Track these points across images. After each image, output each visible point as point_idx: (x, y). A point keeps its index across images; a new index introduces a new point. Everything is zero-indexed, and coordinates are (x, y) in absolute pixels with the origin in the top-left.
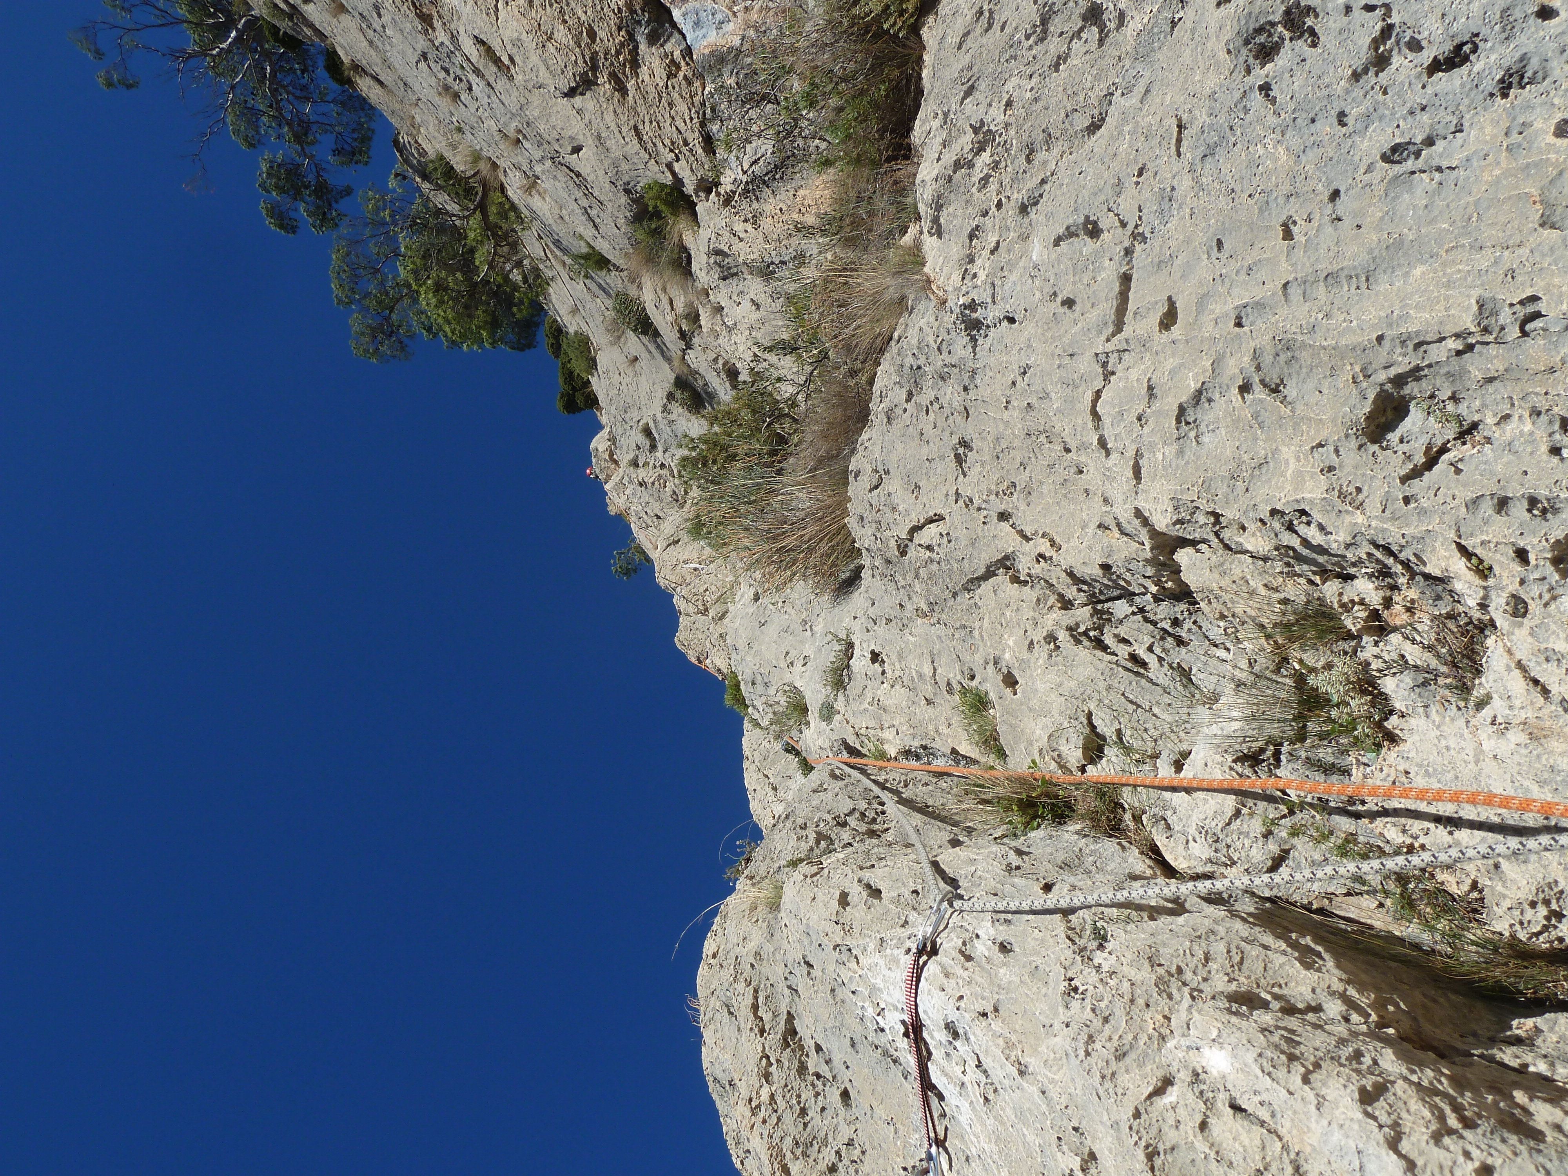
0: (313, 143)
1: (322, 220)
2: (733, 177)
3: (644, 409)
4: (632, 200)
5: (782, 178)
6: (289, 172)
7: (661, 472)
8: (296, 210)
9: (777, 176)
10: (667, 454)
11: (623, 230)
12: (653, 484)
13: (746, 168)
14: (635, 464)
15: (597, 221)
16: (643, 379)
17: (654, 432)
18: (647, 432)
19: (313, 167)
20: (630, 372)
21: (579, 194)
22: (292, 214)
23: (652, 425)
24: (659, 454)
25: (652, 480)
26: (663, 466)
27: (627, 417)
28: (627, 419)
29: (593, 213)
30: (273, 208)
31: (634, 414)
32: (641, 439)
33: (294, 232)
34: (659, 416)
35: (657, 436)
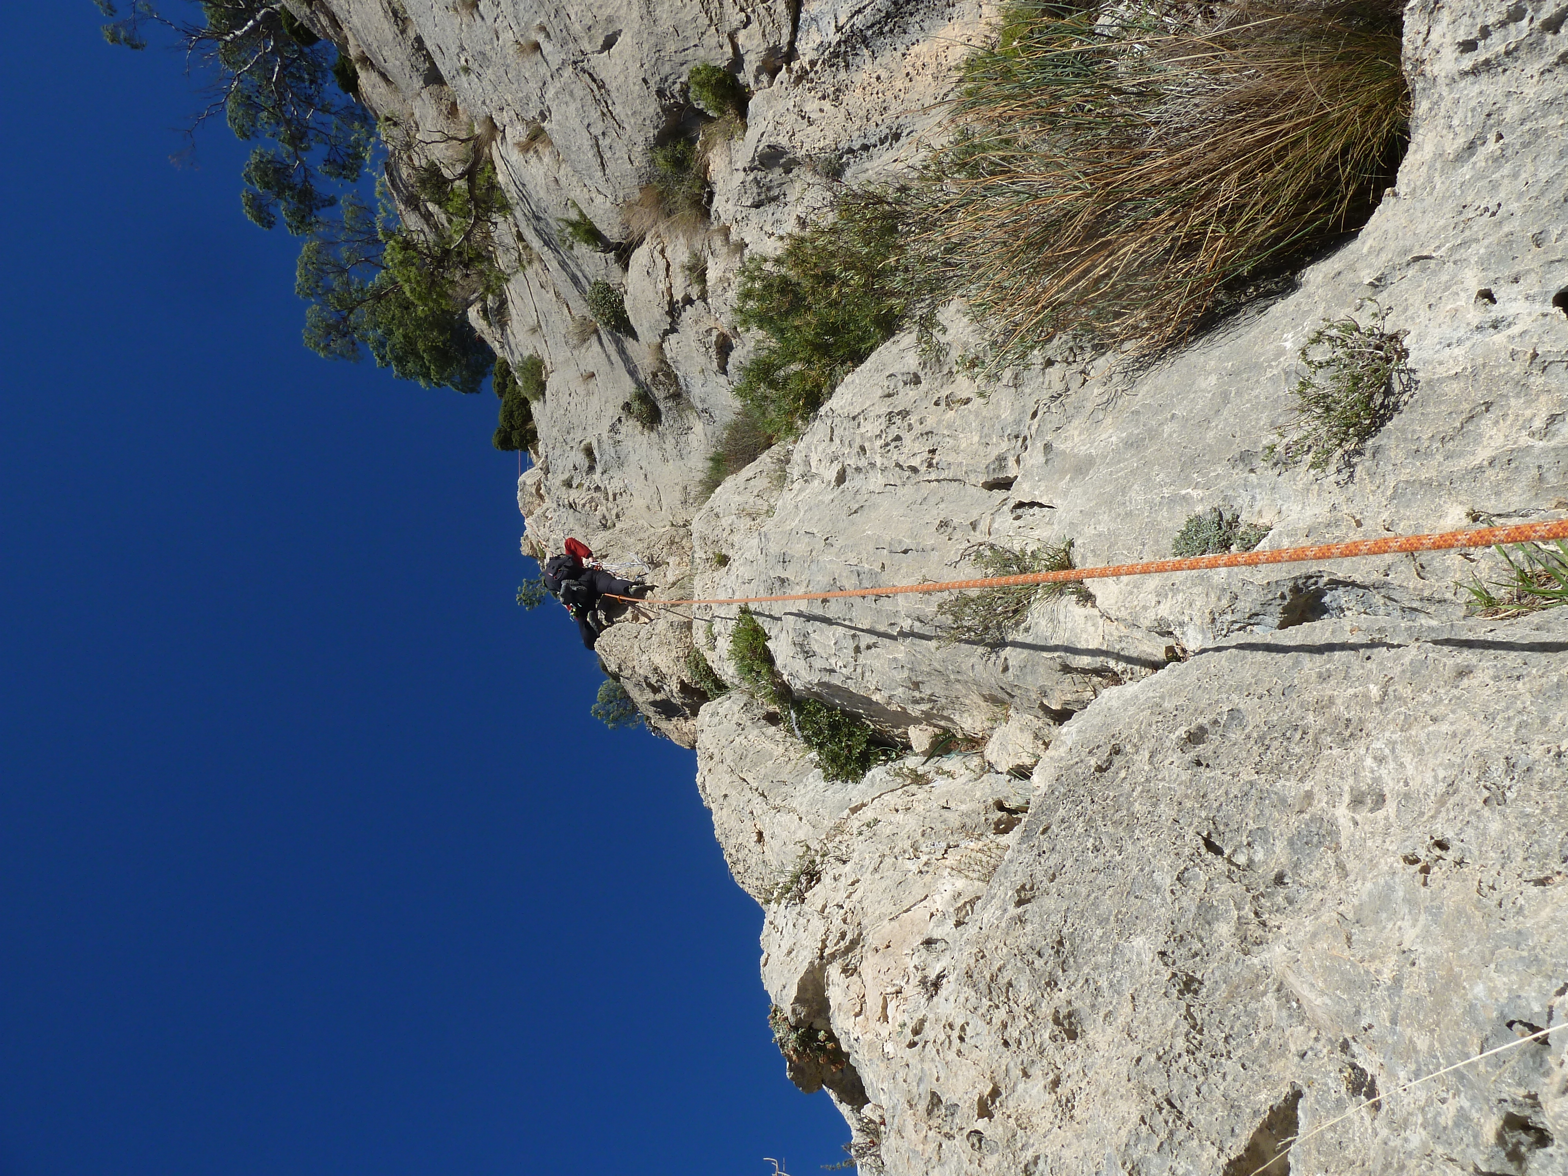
0: (305, 149)
1: (301, 222)
2: (818, 41)
3: (589, 429)
4: (663, 108)
5: (891, 31)
6: (276, 171)
7: (595, 495)
8: (277, 206)
9: (886, 29)
10: (605, 476)
11: (636, 164)
12: (584, 505)
13: (842, 20)
14: (568, 484)
15: (607, 155)
16: (595, 399)
17: (596, 452)
18: (589, 452)
19: (302, 170)
20: (581, 390)
21: (594, 114)
22: (272, 210)
23: (595, 445)
24: (596, 476)
25: (583, 502)
26: (598, 488)
27: (569, 438)
28: (568, 440)
29: (604, 143)
30: (254, 198)
31: (578, 435)
32: (581, 460)
33: (270, 227)
34: (605, 435)
35: (597, 456)
